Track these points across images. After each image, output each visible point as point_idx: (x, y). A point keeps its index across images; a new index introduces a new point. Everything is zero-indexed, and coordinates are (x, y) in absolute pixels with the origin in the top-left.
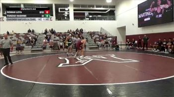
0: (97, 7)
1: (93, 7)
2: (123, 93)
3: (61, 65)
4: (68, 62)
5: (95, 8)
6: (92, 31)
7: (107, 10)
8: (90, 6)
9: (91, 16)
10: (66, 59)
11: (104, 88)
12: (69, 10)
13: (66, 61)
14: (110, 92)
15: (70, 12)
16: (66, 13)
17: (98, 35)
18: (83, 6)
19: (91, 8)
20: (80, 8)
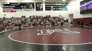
0: (57, 3)
1: (55, 3)
2: (71, 49)
3: (38, 34)
4: (42, 32)
5: (57, 4)
6: (55, 16)
7: (63, 5)
8: (54, 3)
9: (54, 9)
10: (41, 31)
11: (61, 46)
12: (42, 6)
13: (41, 32)
14: (64, 49)
15: (43, 6)
16: (41, 7)
17: (58, 18)
18: (50, 3)
19: (54, 4)
20: (49, 4)
